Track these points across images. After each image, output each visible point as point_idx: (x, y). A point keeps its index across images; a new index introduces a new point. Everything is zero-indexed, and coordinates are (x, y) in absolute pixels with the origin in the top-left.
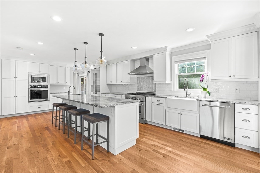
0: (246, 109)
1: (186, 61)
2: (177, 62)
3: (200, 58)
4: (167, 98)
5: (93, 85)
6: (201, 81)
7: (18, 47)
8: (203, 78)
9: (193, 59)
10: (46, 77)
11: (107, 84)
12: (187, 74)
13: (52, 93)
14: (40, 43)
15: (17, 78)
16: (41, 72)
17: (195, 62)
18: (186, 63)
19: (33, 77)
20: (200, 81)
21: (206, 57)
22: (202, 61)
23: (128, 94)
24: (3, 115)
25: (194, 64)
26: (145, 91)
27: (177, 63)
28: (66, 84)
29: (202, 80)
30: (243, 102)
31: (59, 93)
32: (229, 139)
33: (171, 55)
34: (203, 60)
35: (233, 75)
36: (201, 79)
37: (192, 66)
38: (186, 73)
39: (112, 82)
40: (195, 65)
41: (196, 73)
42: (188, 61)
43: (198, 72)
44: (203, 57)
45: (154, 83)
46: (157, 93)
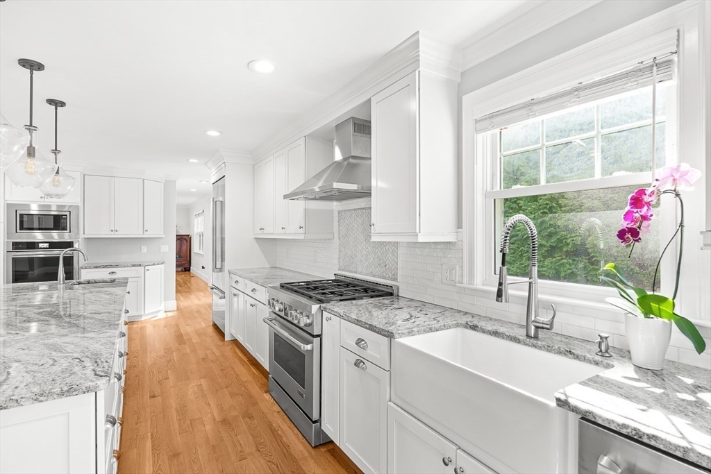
1: (535, 108)
4: (390, 335)
8: (644, 218)
10: (68, 213)
11: (256, 238)
13: (86, 268)
19: (21, 215)
21: (670, 61)
26: (361, 273)
27: (486, 129)
28: (144, 236)
29: (635, 233)
31: (111, 266)
33: (458, 89)
34: (643, 85)
40: (596, 132)
43: (616, 174)
45: (374, 239)
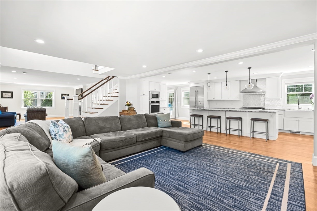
3: (310, 82)
4: (285, 110)
9: (303, 82)
12: (295, 93)
13: (161, 108)
15: (144, 95)
17: (303, 84)
19: (152, 94)
20: (310, 98)
23: (240, 108)
28: (166, 100)
29: (312, 98)
37: (301, 87)
39: (215, 99)
40: (304, 87)
41: (304, 92)
46: (266, 108)
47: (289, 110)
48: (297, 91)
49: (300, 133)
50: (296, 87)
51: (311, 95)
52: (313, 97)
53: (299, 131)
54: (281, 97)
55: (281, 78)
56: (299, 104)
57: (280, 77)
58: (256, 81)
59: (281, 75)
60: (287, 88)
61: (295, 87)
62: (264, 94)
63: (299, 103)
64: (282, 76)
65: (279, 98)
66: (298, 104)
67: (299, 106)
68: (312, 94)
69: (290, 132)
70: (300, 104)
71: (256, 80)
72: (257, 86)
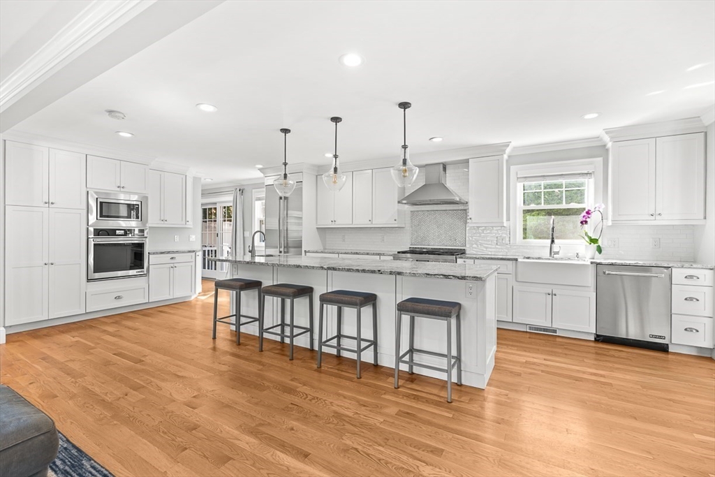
0: (691, 277)
1: (546, 178)
2: (524, 179)
3: (579, 174)
4: (516, 260)
5: (278, 228)
6: (584, 222)
7: (110, 112)
8: (589, 218)
9: (562, 175)
10: (139, 203)
11: (317, 228)
12: (543, 206)
13: (154, 254)
14: (207, 108)
15: (53, 206)
16: (123, 187)
17: (563, 181)
18: (543, 183)
19: (101, 203)
20: (582, 222)
21: (592, 173)
22: (580, 180)
23: (399, 252)
24: (10, 326)
25: (562, 185)
27: (521, 182)
28: (187, 226)
29: (586, 222)
30: (686, 265)
31: (173, 252)
32: (660, 337)
34: (584, 178)
35: (658, 213)
36: (584, 219)
37: (556, 190)
38: (540, 204)
39: (336, 223)
40: (564, 189)
41: (564, 206)
42: (551, 178)
43: (571, 204)
44: (586, 172)
46: (470, 251)
47: (528, 258)
48: (547, 202)
49: (555, 331)
50: (545, 188)
51: (584, 213)
52: (588, 220)
53: (555, 326)
54: (508, 219)
55: (507, 161)
56: (553, 241)
57: (505, 157)
58: (445, 169)
59: (508, 150)
60: (523, 192)
61: (542, 190)
62: (465, 210)
63: (554, 237)
64: (509, 156)
65: (503, 223)
66: (550, 241)
67: (554, 245)
68: (584, 209)
69: (530, 328)
70: (556, 241)
71: (442, 166)
72: (448, 185)
